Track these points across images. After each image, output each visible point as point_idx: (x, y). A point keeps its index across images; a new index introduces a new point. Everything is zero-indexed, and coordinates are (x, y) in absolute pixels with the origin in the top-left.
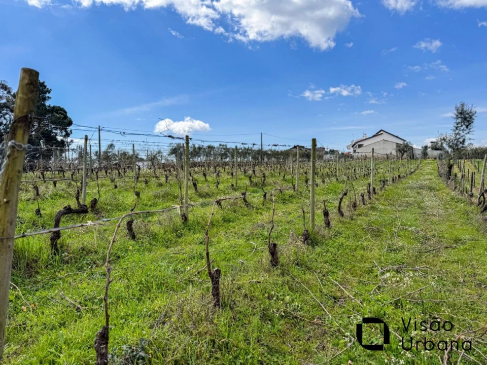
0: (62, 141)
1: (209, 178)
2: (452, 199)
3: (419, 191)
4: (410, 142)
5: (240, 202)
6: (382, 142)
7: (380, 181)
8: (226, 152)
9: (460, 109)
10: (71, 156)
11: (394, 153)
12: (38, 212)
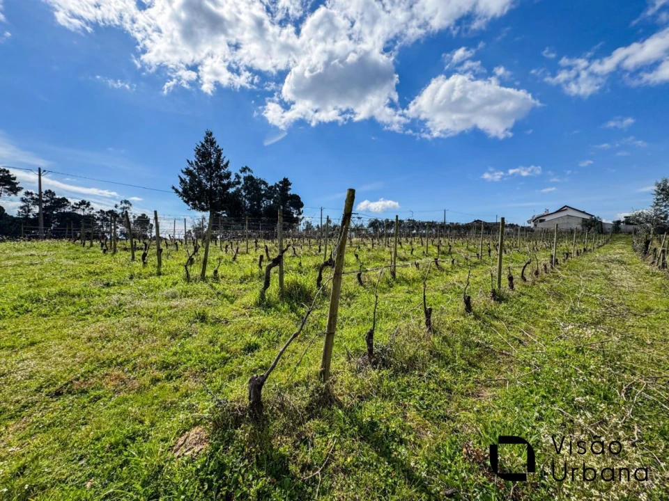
0: (297, 218)
1: (404, 246)
2: (647, 273)
3: (608, 264)
4: (598, 217)
5: (434, 265)
6: (566, 218)
7: (563, 254)
8: (413, 225)
9: (662, 185)
10: (302, 227)
11: (580, 227)
12: (300, 264)
